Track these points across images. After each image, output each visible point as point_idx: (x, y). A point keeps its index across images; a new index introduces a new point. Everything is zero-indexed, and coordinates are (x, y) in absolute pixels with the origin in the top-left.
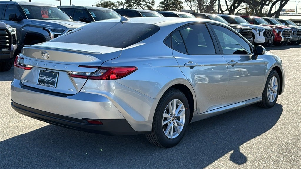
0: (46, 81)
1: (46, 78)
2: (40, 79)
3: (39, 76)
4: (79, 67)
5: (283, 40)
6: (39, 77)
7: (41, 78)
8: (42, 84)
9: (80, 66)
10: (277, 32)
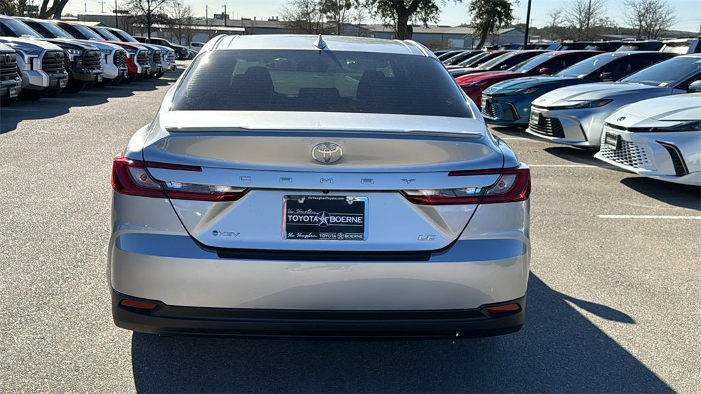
0: (324, 224)
1: (320, 215)
2: (292, 221)
3: (288, 214)
4: (449, 175)
5: (139, 71)
6: (288, 218)
7: (295, 218)
8: (309, 236)
9: (452, 174)
10: (128, 55)
